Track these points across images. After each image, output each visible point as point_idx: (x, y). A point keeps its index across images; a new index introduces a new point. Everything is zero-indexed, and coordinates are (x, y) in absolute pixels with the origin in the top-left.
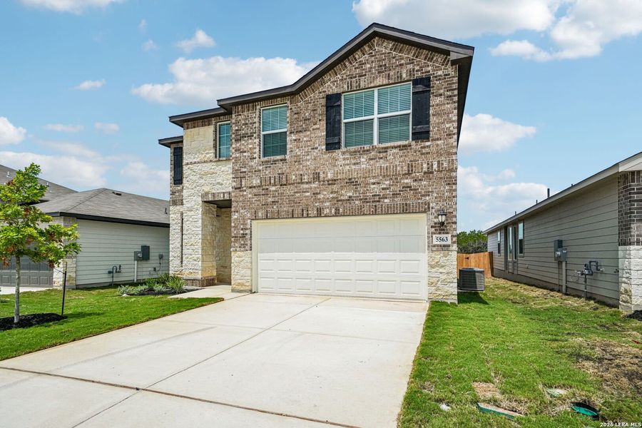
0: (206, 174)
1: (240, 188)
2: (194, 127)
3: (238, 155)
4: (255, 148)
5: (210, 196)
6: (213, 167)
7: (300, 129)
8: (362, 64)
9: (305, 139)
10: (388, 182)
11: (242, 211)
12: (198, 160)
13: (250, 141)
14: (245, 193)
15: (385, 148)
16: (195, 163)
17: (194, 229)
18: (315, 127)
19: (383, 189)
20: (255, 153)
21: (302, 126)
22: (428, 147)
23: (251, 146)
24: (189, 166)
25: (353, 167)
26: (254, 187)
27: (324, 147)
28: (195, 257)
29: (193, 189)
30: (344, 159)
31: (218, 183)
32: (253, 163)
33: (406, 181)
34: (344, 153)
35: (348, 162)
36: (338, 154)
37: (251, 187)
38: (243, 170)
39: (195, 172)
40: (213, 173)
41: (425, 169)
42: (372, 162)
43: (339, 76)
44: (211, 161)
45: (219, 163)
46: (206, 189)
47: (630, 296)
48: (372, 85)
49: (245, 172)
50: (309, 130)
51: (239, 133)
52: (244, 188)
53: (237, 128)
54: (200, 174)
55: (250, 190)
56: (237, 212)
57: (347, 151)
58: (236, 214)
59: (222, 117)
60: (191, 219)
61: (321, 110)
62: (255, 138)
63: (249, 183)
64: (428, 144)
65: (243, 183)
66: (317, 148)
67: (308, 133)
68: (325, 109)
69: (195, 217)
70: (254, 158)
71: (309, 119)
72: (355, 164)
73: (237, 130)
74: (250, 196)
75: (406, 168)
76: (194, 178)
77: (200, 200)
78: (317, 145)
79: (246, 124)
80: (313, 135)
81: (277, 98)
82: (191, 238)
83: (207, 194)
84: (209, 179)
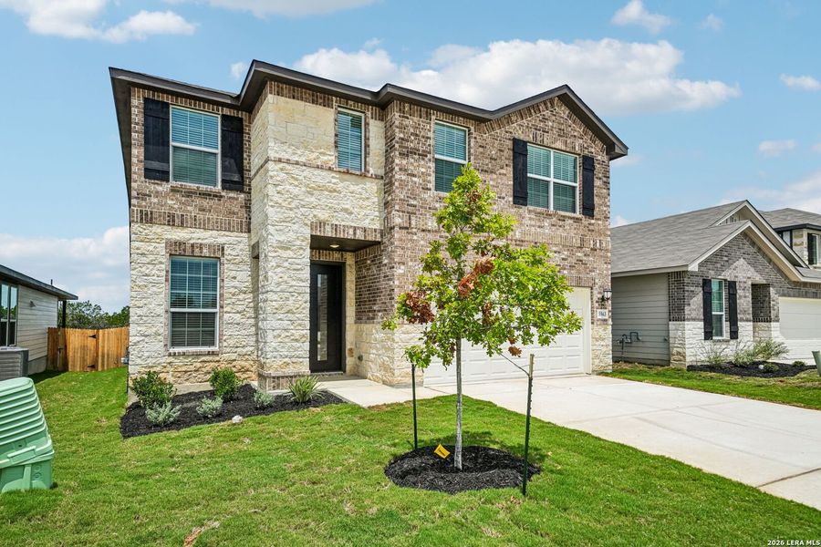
0: (320, 188)
1: (407, 228)
2: (294, 98)
3: (404, 178)
4: (430, 175)
5: (328, 228)
6: (334, 181)
7: (485, 168)
8: (545, 119)
9: (491, 183)
10: (566, 253)
11: (410, 264)
12: (302, 159)
13: (422, 162)
14: (415, 237)
15: (564, 217)
16: (297, 163)
17: (294, 283)
18: (502, 171)
19: (563, 259)
20: (429, 182)
21: (487, 165)
22: (593, 224)
23: (423, 170)
24: (281, 165)
25: (538, 230)
26: (429, 231)
27: (511, 199)
28: (297, 334)
29: (291, 209)
30: (530, 219)
31: (346, 210)
32: (426, 196)
33: (579, 254)
34: (530, 211)
35: (533, 223)
36: (523, 210)
37: (423, 231)
38: (413, 202)
39: (297, 180)
40: (335, 191)
41: (592, 246)
42: (554, 228)
43: (524, 121)
44: (330, 169)
45: (347, 177)
46: (323, 215)
47: (684, 357)
48: (553, 146)
49: (415, 206)
50: (495, 173)
51: (406, 144)
52: (414, 230)
53: (402, 136)
54: (307, 186)
55: (423, 234)
56: (404, 264)
57: (534, 211)
58: (402, 267)
59: (351, 102)
60: (286, 264)
61: (508, 153)
62: (430, 160)
63: (422, 223)
64: (593, 221)
65: (413, 222)
66: (504, 198)
67: (495, 176)
68: (511, 153)
69: (296, 261)
70: (427, 189)
71: (496, 160)
72: (539, 227)
73: (403, 139)
74: (422, 242)
75: (579, 241)
76: (296, 191)
77: (307, 232)
78: (503, 195)
79: (417, 135)
80: (499, 181)
81: (459, 116)
82: (287, 299)
83: (322, 224)
84: (325, 199)
